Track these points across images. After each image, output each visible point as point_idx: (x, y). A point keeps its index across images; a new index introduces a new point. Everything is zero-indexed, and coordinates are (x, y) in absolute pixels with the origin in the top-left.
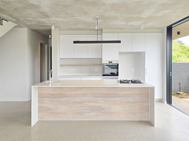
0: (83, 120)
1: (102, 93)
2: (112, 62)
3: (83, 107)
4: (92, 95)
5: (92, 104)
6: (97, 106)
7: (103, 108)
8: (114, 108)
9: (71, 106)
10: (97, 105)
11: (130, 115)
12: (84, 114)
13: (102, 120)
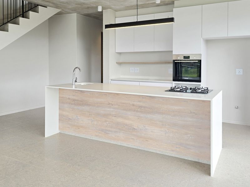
0: (109, 142)
1: (133, 105)
2: (188, 57)
3: (108, 123)
4: (119, 105)
5: (120, 120)
6: (126, 124)
7: (134, 129)
8: (152, 132)
9: (93, 118)
10: (127, 122)
11: (176, 147)
12: (109, 134)
13: (134, 147)
